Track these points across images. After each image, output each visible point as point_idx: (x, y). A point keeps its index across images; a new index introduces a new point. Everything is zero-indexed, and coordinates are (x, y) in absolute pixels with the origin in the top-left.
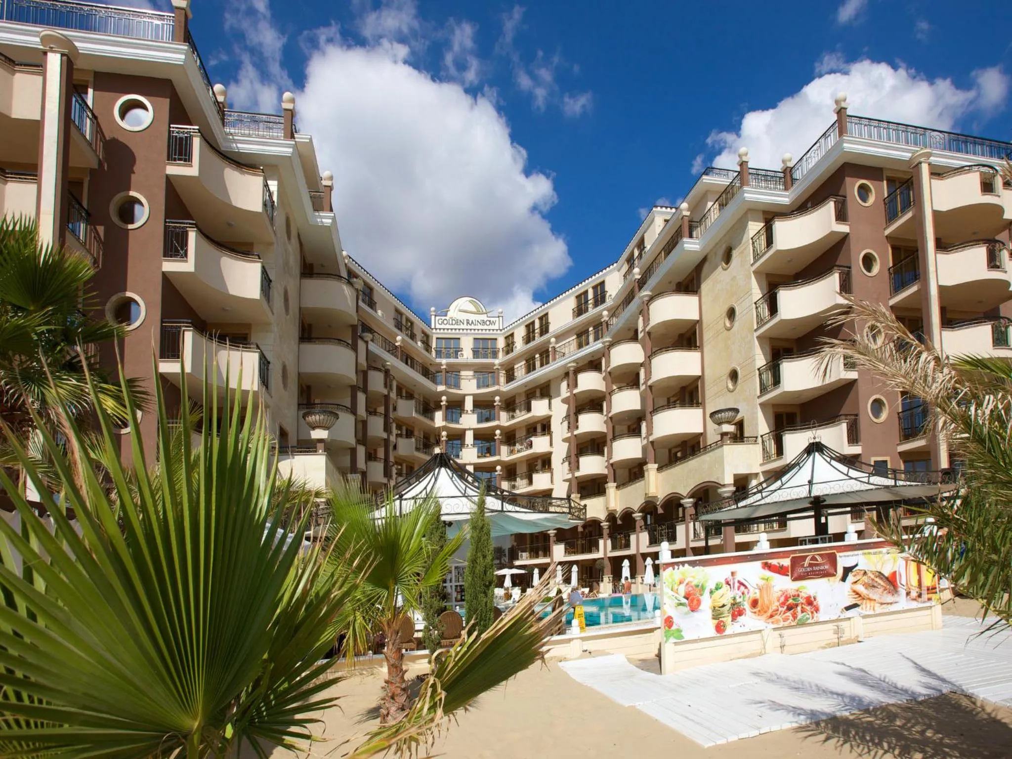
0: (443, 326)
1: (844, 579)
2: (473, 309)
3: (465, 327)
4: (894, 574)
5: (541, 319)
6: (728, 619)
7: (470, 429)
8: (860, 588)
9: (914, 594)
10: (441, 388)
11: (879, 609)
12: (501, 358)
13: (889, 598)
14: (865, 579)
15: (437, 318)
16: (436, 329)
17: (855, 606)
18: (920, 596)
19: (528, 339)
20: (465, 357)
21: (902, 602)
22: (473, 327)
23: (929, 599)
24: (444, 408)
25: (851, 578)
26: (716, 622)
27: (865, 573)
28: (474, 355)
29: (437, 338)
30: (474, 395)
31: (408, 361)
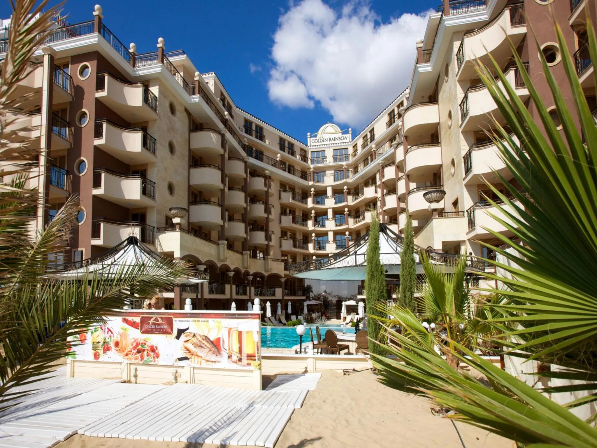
0: (315, 144)
1: (178, 337)
2: (334, 131)
3: (328, 142)
4: (219, 339)
5: (370, 132)
6: (101, 351)
7: (330, 208)
8: (190, 346)
9: (235, 358)
10: (311, 183)
11: (204, 365)
13: (213, 358)
14: (194, 339)
15: (311, 139)
16: (310, 146)
17: (186, 358)
18: (240, 360)
19: (364, 146)
20: (328, 162)
21: (224, 362)
22: (333, 142)
23: (249, 364)
24: (312, 195)
25: (183, 337)
26: (94, 352)
27: (194, 336)
28: (334, 159)
29: (311, 152)
30: (332, 186)
31: (290, 169)
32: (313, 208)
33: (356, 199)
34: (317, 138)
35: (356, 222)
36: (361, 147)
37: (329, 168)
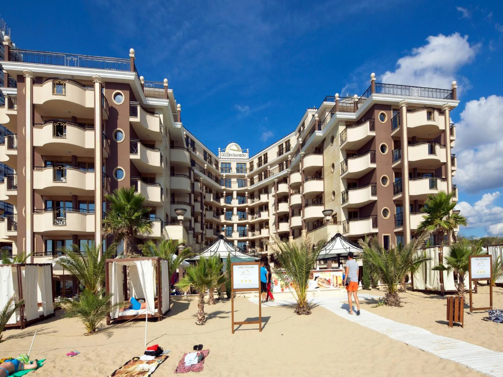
0: (224, 157)
2: (237, 149)
3: (233, 157)
5: (264, 155)
7: (235, 207)
10: (223, 187)
12: (248, 173)
15: (221, 153)
16: (221, 158)
19: (259, 165)
20: (233, 172)
22: (236, 157)
24: (224, 197)
28: (237, 171)
29: (221, 163)
30: (237, 191)
31: (210, 175)
32: (224, 206)
33: (253, 202)
34: (225, 153)
35: (253, 218)
36: (256, 164)
37: (234, 176)
